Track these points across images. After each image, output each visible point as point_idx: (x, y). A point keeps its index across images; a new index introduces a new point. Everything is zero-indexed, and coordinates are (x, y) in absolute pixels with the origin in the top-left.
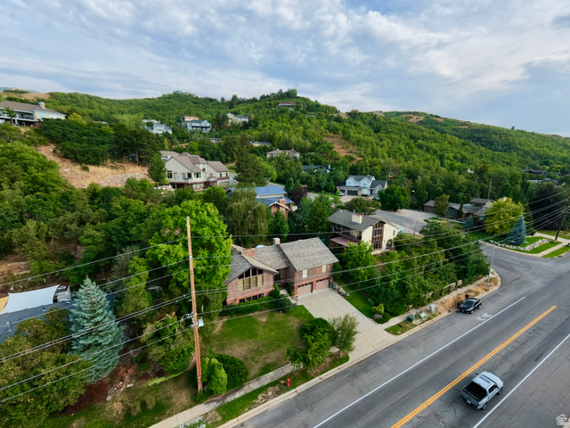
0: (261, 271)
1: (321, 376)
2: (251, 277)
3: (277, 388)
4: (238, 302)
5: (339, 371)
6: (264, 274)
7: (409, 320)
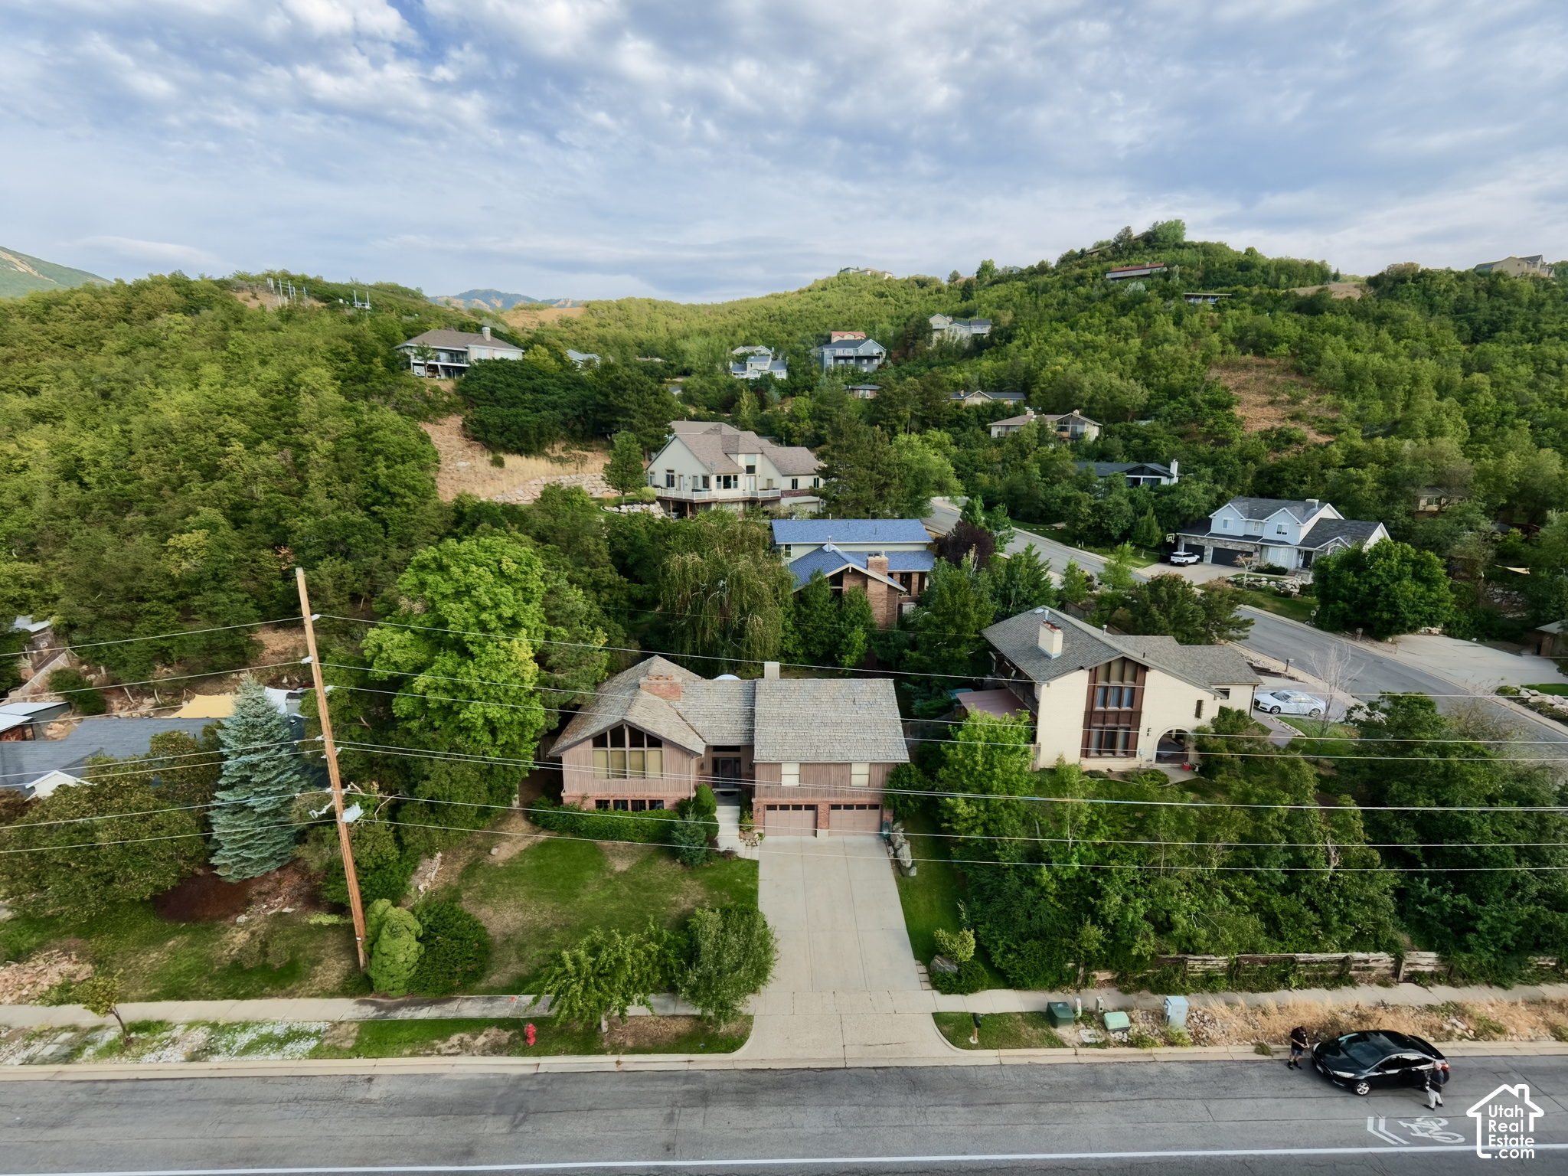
0: (656, 742)
1: (624, 1058)
2: (627, 748)
3: (506, 1036)
4: (591, 804)
5: (685, 1066)
6: (665, 749)
7: (1049, 1017)
